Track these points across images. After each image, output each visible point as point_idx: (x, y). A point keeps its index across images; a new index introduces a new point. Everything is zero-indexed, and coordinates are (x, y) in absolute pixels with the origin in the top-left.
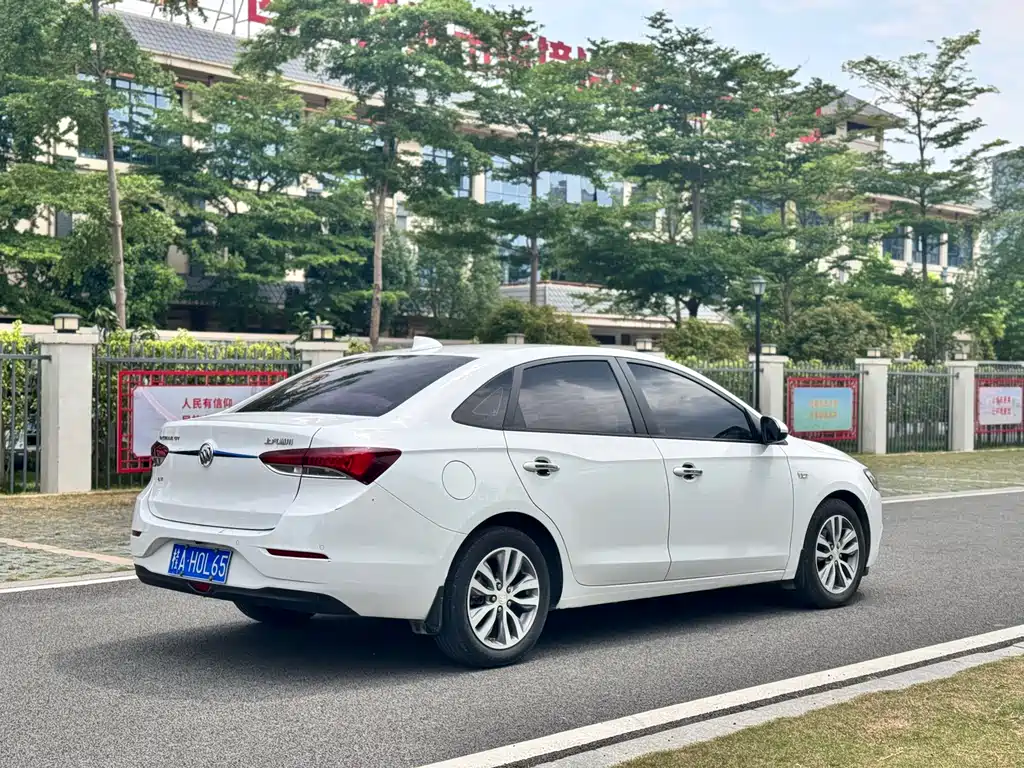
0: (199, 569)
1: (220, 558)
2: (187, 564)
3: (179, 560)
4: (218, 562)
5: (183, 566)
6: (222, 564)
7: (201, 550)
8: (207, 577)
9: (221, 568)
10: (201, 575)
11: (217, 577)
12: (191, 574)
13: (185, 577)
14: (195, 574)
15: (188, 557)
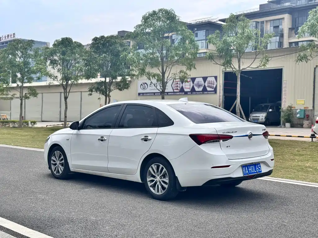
0: (253, 171)
1: (258, 166)
2: (248, 171)
3: (246, 170)
4: (258, 167)
5: (247, 172)
6: (259, 168)
7: (251, 165)
8: (256, 172)
9: (260, 169)
10: (254, 173)
11: (259, 172)
12: (251, 173)
13: (249, 175)
14: (252, 173)
15: (248, 169)
